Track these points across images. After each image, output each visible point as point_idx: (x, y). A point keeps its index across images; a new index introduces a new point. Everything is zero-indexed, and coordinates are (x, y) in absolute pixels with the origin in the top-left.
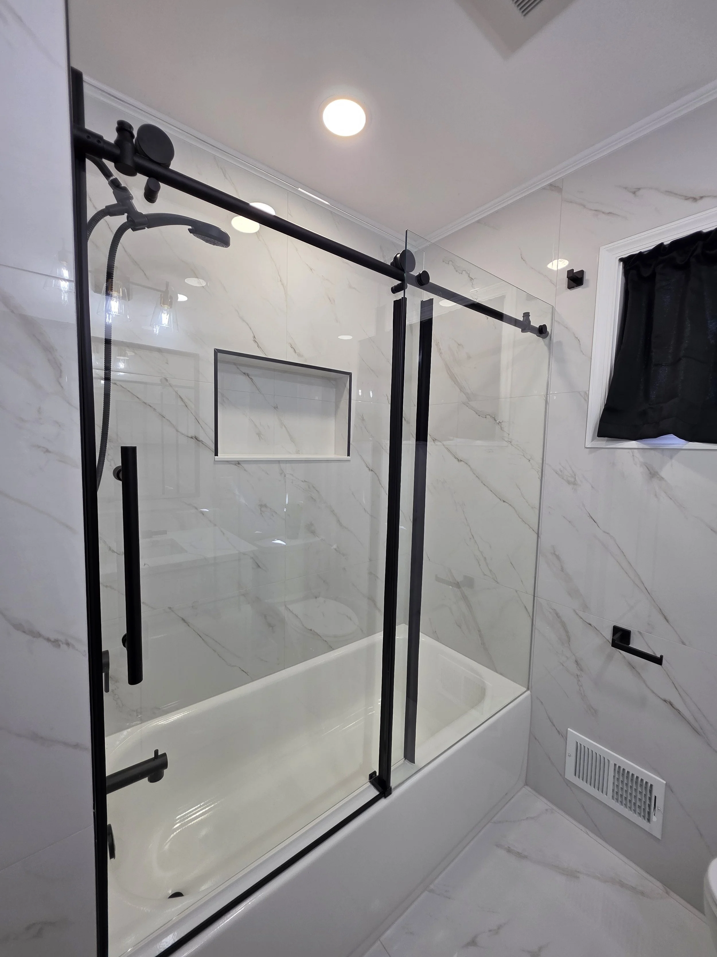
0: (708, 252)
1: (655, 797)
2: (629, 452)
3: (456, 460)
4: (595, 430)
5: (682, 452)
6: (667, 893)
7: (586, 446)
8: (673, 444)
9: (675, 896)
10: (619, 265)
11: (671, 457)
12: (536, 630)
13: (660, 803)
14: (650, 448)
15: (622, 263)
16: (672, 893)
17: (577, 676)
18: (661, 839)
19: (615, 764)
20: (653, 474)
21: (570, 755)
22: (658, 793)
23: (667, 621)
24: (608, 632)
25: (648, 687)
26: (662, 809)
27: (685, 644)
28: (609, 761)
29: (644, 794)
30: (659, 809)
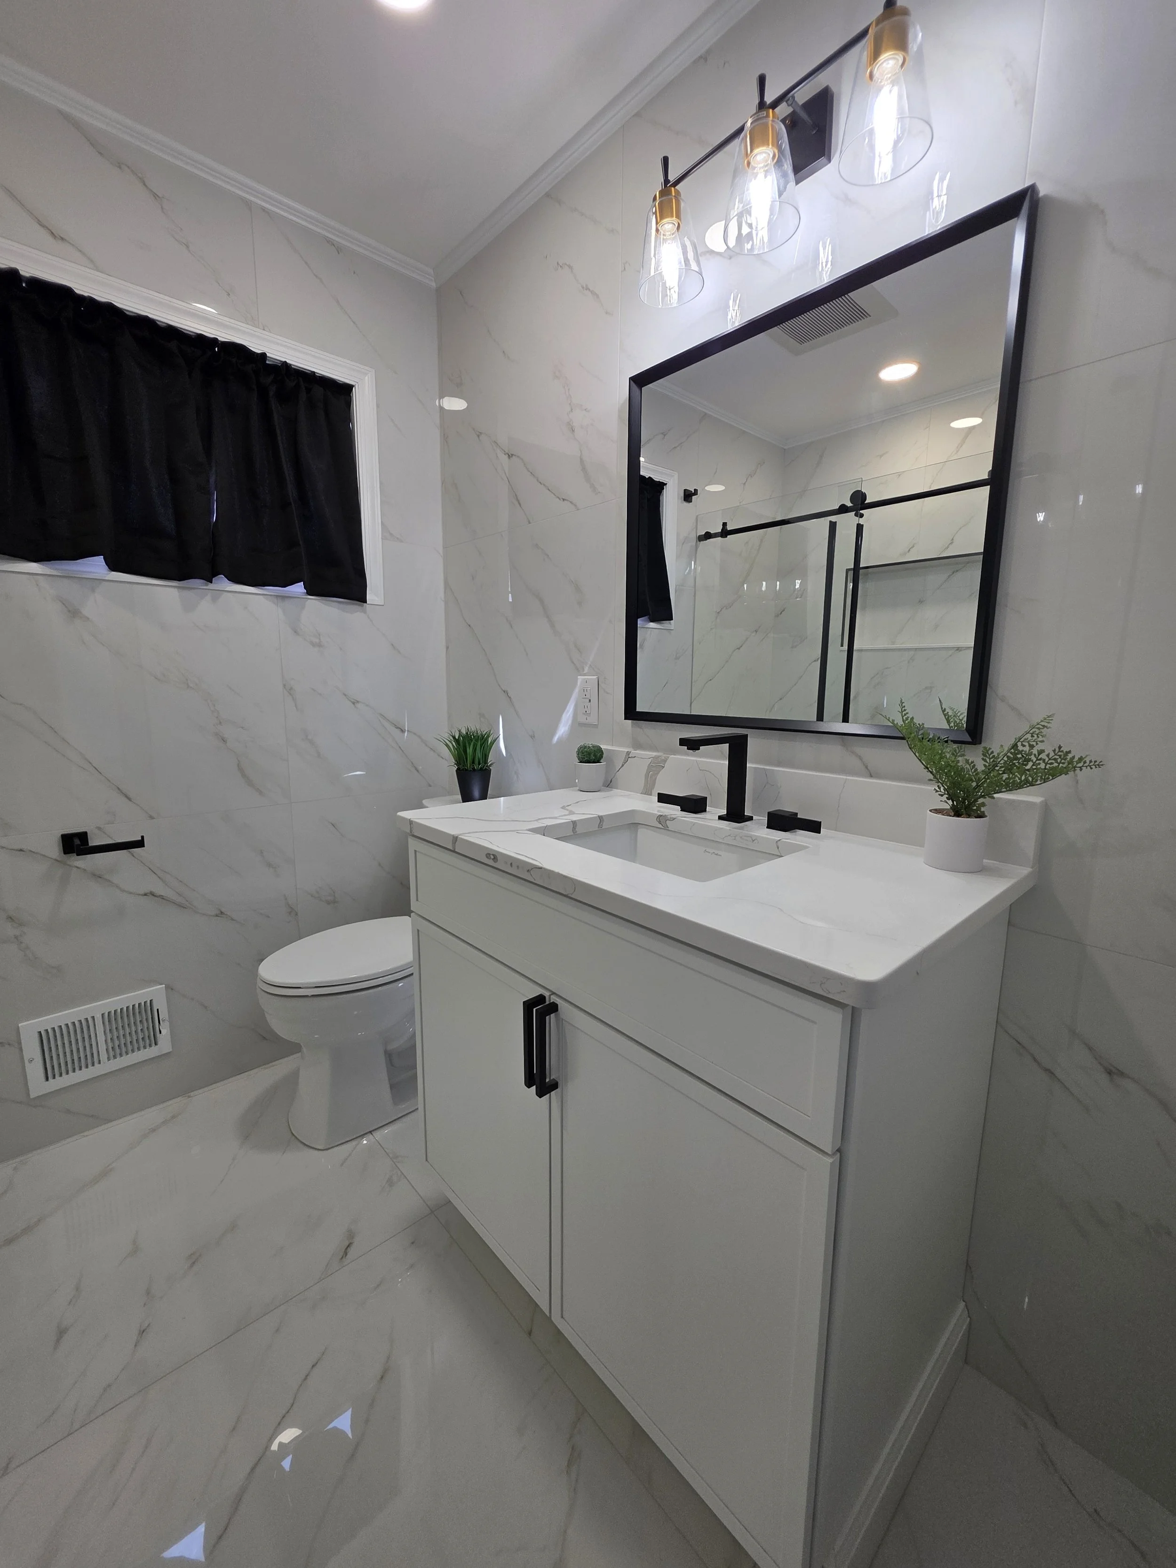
1: (158, 1010)
2: (29, 579)
5: (105, 583)
6: (189, 1097)
8: (94, 573)
9: (196, 1092)
11: (93, 590)
13: (164, 1015)
14: (61, 575)
16: (192, 1094)
17: (17, 937)
18: (171, 1050)
19: (103, 1015)
20: (73, 613)
21: (31, 1061)
22: (161, 1004)
23: (130, 799)
24: (54, 849)
25: (123, 891)
26: (167, 1017)
27: (154, 818)
28: (93, 1018)
29: (145, 1018)
30: (164, 1021)
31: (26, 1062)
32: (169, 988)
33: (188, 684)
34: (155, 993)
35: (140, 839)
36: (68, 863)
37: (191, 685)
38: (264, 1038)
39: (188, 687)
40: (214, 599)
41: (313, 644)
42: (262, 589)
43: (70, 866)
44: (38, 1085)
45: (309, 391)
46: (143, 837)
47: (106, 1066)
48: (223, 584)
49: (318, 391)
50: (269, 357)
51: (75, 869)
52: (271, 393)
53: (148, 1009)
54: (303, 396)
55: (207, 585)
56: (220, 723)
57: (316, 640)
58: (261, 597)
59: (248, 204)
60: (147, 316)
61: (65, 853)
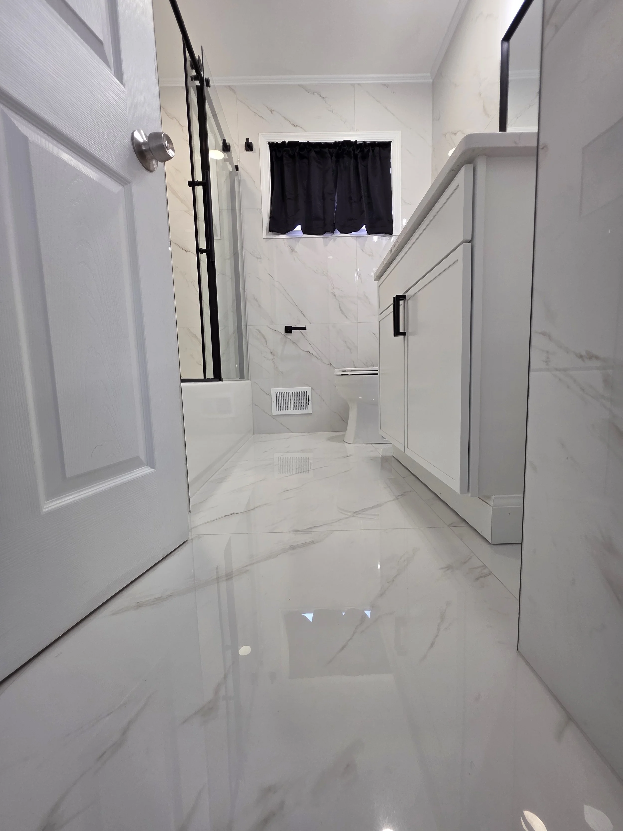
0: (301, 152)
1: (308, 396)
2: (282, 240)
3: (184, 252)
4: (267, 229)
5: (302, 239)
7: (264, 238)
10: (268, 146)
11: (298, 242)
12: (250, 345)
13: (310, 398)
14: (290, 237)
15: (269, 146)
17: (272, 359)
18: (312, 413)
19: (293, 392)
20: (293, 250)
21: (273, 402)
22: (309, 394)
23: (304, 316)
24: (283, 331)
25: (301, 349)
26: (311, 400)
27: (311, 324)
28: (290, 392)
29: (304, 398)
30: (310, 400)
31: (272, 402)
32: (312, 389)
33: (324, 274)
34: (307, 389)
35: (305, 327)
36: (287, 336)
37: (325, 274)
38: (343, 420)
39: (324, 275)
40: (334, 240)
41: (369, 255)
42: (350, 234)
43: (287, 337)
44: (275, 412)
45: (373, 151)
46: (306, 326)
47: (292, 412)
48: (338, 234)
49: (377, 149)
50: (358, 142)
51: (288, 339)
52: (359, 156)
53: (304, 394)
54: (371, 153)
55: (332, 235)
56: (334, 289)
57: (371, 254)
58: (351, 238)
59: (353, 85)
60: (319, 142)
61: (286, 332)
